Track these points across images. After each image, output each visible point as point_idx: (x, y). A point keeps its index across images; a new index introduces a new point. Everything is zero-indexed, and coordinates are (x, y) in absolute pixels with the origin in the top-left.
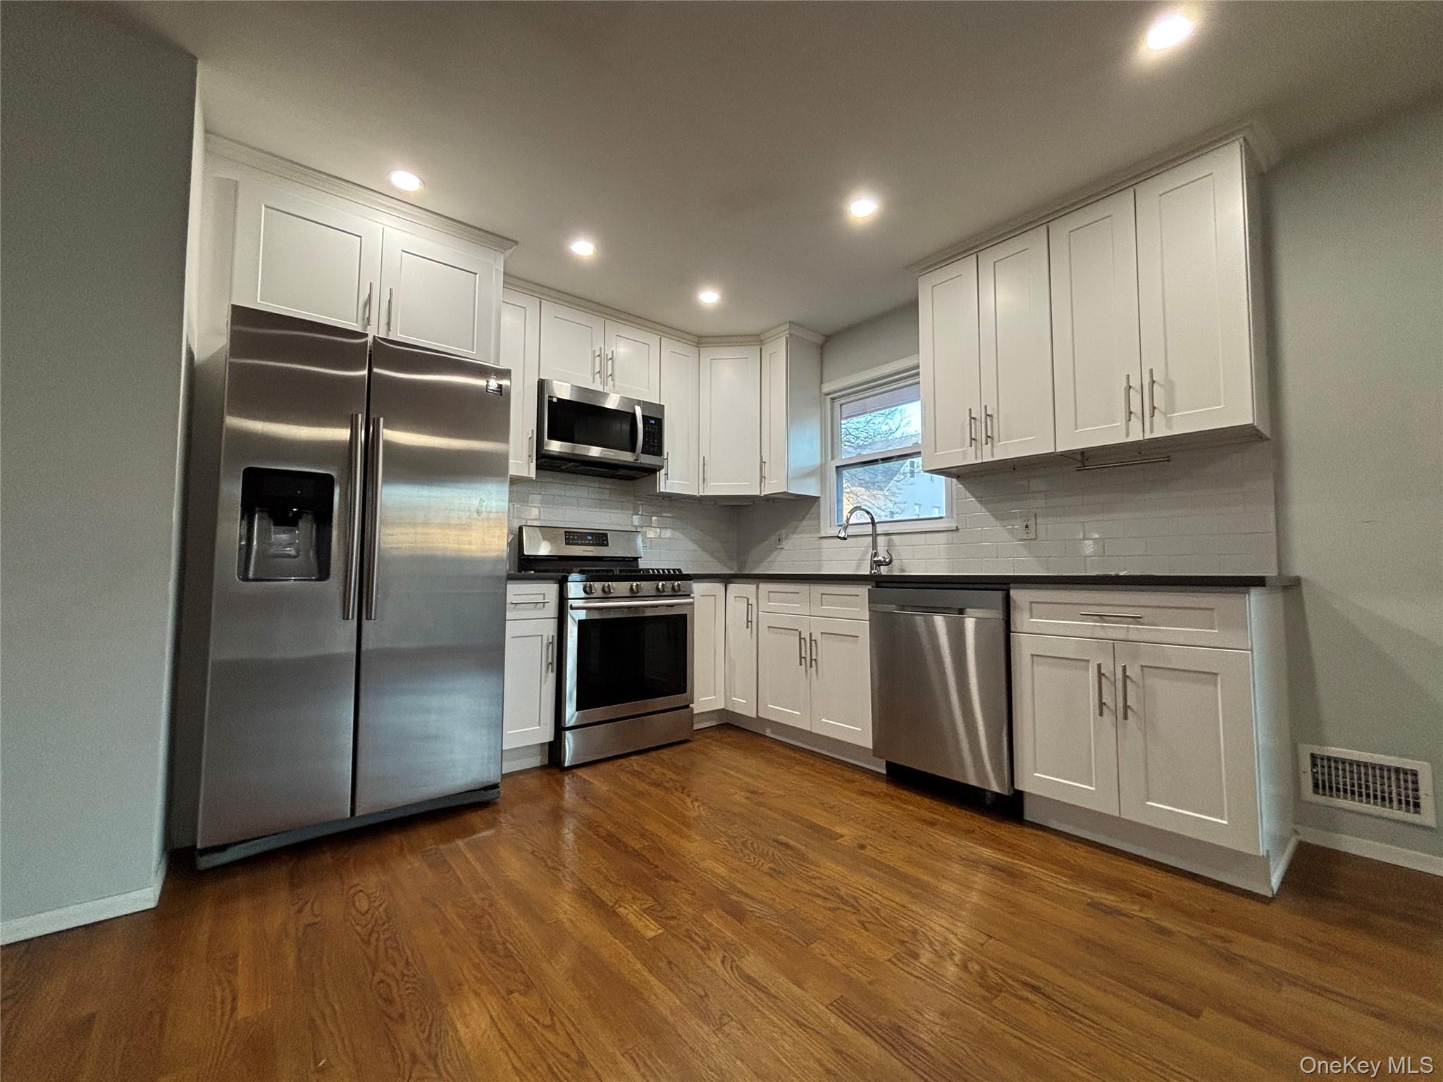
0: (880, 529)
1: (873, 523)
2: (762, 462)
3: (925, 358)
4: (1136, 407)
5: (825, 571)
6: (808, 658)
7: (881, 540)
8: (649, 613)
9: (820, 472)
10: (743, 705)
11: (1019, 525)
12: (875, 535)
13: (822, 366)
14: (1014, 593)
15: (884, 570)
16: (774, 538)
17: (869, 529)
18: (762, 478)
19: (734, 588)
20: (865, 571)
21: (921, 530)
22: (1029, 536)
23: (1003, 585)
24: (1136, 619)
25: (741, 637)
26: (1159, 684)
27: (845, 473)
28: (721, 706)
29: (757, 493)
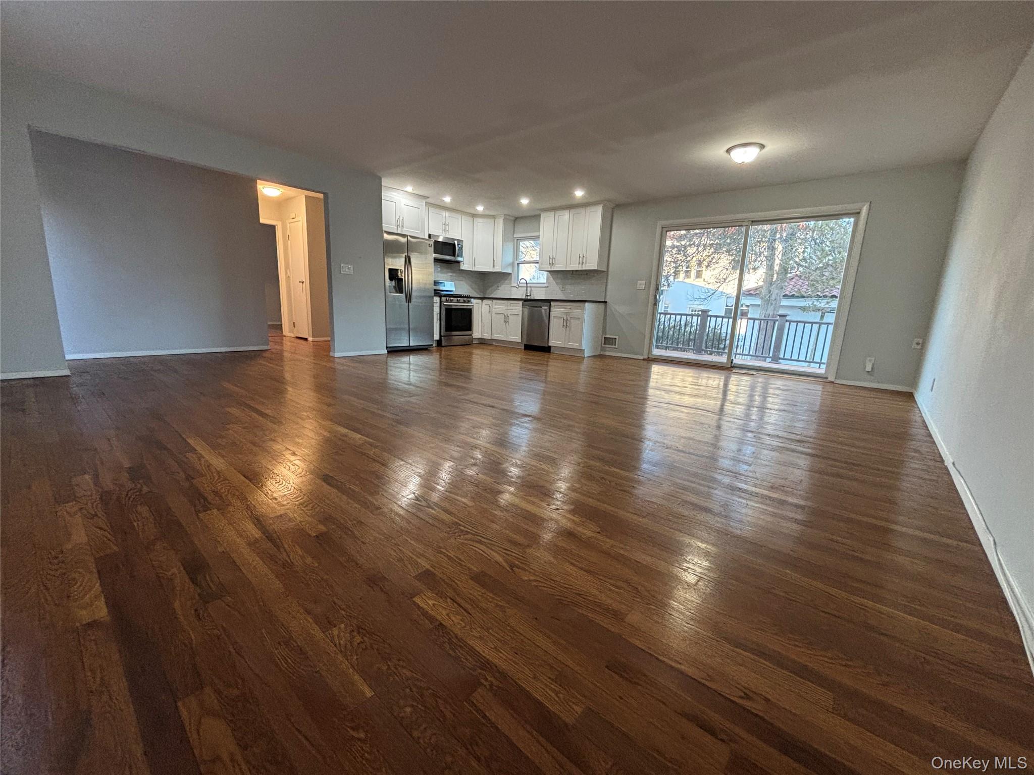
0: (528, 285)
1: (527, 283)
2: (494, 261)
3: (541, 234)
4: (581, 262)
5: (512, 297)
6: (506, 321)
7: (528, 288)
8: (454, 307)
9: (513, 264)
10: (487, 336)
11: (561, 286)
12: (527, 287)
13: (514, 228)
14: (552, 303)
15: (529, 298)
16: (496, 286)
17: (525, 285)
18: (494, 266)
19: (485, 301)
20: (524, 297)
21: (539, 286)
22: (563, 290)
23: (549, 301)
24: (570, 308)
25: (487, 316)
26: (572, 321)
27: (520, 265)
28: (480, 337)
29: (492, 271)
